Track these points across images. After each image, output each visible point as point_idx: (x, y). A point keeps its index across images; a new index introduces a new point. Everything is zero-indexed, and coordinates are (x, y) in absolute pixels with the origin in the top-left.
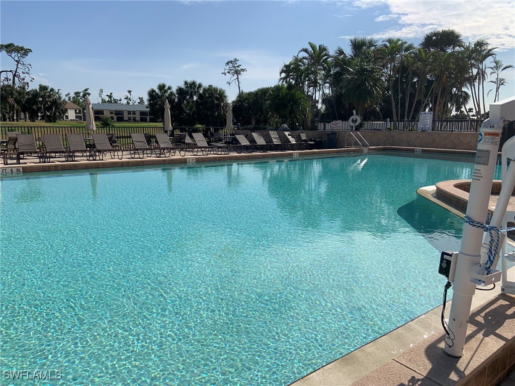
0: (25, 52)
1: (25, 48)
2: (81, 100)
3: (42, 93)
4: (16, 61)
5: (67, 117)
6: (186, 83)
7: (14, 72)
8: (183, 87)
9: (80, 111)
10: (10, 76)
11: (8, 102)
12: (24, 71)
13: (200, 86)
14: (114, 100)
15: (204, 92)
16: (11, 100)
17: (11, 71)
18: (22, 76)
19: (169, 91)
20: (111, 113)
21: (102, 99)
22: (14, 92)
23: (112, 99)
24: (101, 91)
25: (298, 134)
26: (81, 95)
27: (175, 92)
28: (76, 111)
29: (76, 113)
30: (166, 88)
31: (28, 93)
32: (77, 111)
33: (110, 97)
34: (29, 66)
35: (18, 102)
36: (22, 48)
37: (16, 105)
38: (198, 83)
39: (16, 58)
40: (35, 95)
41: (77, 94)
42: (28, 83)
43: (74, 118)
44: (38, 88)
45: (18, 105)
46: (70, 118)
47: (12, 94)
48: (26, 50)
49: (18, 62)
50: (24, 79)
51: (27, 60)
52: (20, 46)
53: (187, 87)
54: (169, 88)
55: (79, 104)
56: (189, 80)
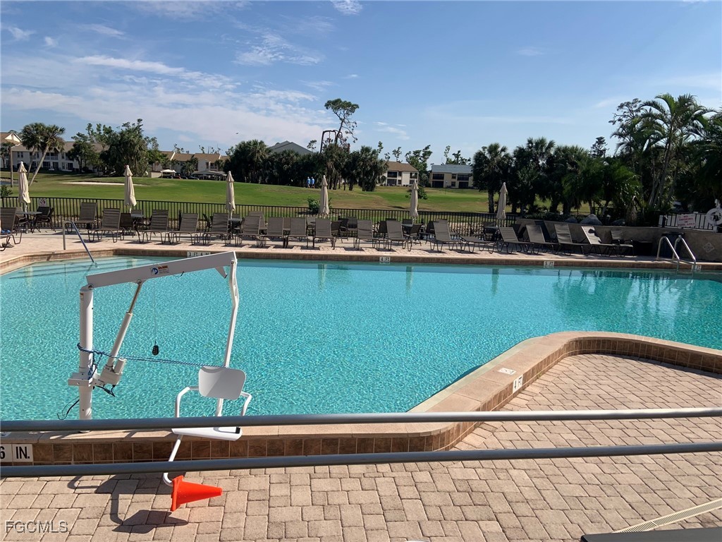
0: (351, 108)
1: (353, 103)
2: (420, 161)
3: (364, 156)
4: (341, 119)
5: (400, 181)
6: (530, 142)
7: (337, 133)
8: (525, 146)
9: (416, 174)
10: (333, 136)
11: (327, 166)
12: (347, 130)
13: (551, 144)
14: (462, 160)
15: (556, 153)
16: (330, 164)
17: (334, 131)
18: (345, 136)
19: (503, 154)
20: (454, 177)
21: (448, 159)
22: (334, 155)
23: (460, 159)
24: (448, 148)
25: (607, 230)
26: (421, 155)
27: (511, 154)
28: (411, 174)
29: (411, 177)
30: (500, 149)
31: (348, 156)
32: (413, 175)
33: (457, 156)
34: (354, 124)
35: (337, 166)
36: (349, 104)
37: (334, 170)
38: (548, 142)
39: (342, 117)
40: (356, 157)
41: (417, 153)
42: (349, 144)
43: (408, 184)
44: (359, 149)
45: (337, 169)
46: (403, 183)
47: (332, 157)
48: (353, 106)
49: (343, 121)
50: (346, 140)
51: (352, 117)
52: (348, 101)
53: (530, 148)
54: (503, 150)
55: (416, 166)
56: (536, 138)
